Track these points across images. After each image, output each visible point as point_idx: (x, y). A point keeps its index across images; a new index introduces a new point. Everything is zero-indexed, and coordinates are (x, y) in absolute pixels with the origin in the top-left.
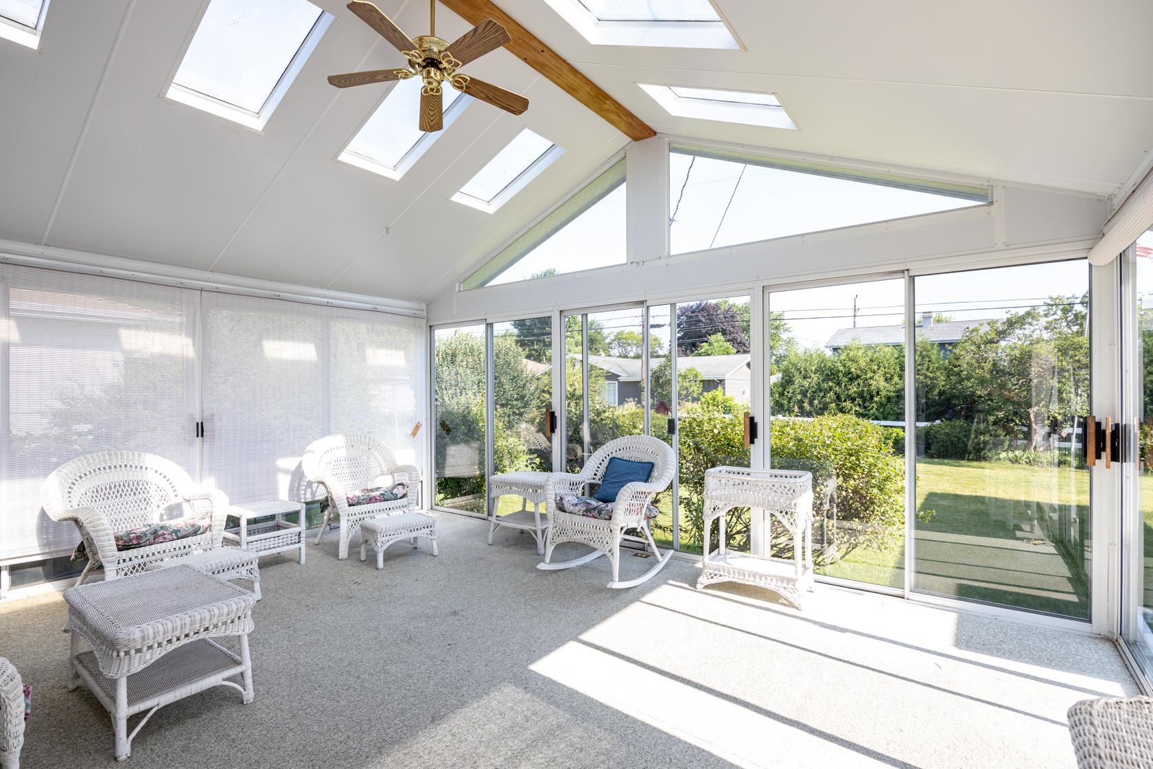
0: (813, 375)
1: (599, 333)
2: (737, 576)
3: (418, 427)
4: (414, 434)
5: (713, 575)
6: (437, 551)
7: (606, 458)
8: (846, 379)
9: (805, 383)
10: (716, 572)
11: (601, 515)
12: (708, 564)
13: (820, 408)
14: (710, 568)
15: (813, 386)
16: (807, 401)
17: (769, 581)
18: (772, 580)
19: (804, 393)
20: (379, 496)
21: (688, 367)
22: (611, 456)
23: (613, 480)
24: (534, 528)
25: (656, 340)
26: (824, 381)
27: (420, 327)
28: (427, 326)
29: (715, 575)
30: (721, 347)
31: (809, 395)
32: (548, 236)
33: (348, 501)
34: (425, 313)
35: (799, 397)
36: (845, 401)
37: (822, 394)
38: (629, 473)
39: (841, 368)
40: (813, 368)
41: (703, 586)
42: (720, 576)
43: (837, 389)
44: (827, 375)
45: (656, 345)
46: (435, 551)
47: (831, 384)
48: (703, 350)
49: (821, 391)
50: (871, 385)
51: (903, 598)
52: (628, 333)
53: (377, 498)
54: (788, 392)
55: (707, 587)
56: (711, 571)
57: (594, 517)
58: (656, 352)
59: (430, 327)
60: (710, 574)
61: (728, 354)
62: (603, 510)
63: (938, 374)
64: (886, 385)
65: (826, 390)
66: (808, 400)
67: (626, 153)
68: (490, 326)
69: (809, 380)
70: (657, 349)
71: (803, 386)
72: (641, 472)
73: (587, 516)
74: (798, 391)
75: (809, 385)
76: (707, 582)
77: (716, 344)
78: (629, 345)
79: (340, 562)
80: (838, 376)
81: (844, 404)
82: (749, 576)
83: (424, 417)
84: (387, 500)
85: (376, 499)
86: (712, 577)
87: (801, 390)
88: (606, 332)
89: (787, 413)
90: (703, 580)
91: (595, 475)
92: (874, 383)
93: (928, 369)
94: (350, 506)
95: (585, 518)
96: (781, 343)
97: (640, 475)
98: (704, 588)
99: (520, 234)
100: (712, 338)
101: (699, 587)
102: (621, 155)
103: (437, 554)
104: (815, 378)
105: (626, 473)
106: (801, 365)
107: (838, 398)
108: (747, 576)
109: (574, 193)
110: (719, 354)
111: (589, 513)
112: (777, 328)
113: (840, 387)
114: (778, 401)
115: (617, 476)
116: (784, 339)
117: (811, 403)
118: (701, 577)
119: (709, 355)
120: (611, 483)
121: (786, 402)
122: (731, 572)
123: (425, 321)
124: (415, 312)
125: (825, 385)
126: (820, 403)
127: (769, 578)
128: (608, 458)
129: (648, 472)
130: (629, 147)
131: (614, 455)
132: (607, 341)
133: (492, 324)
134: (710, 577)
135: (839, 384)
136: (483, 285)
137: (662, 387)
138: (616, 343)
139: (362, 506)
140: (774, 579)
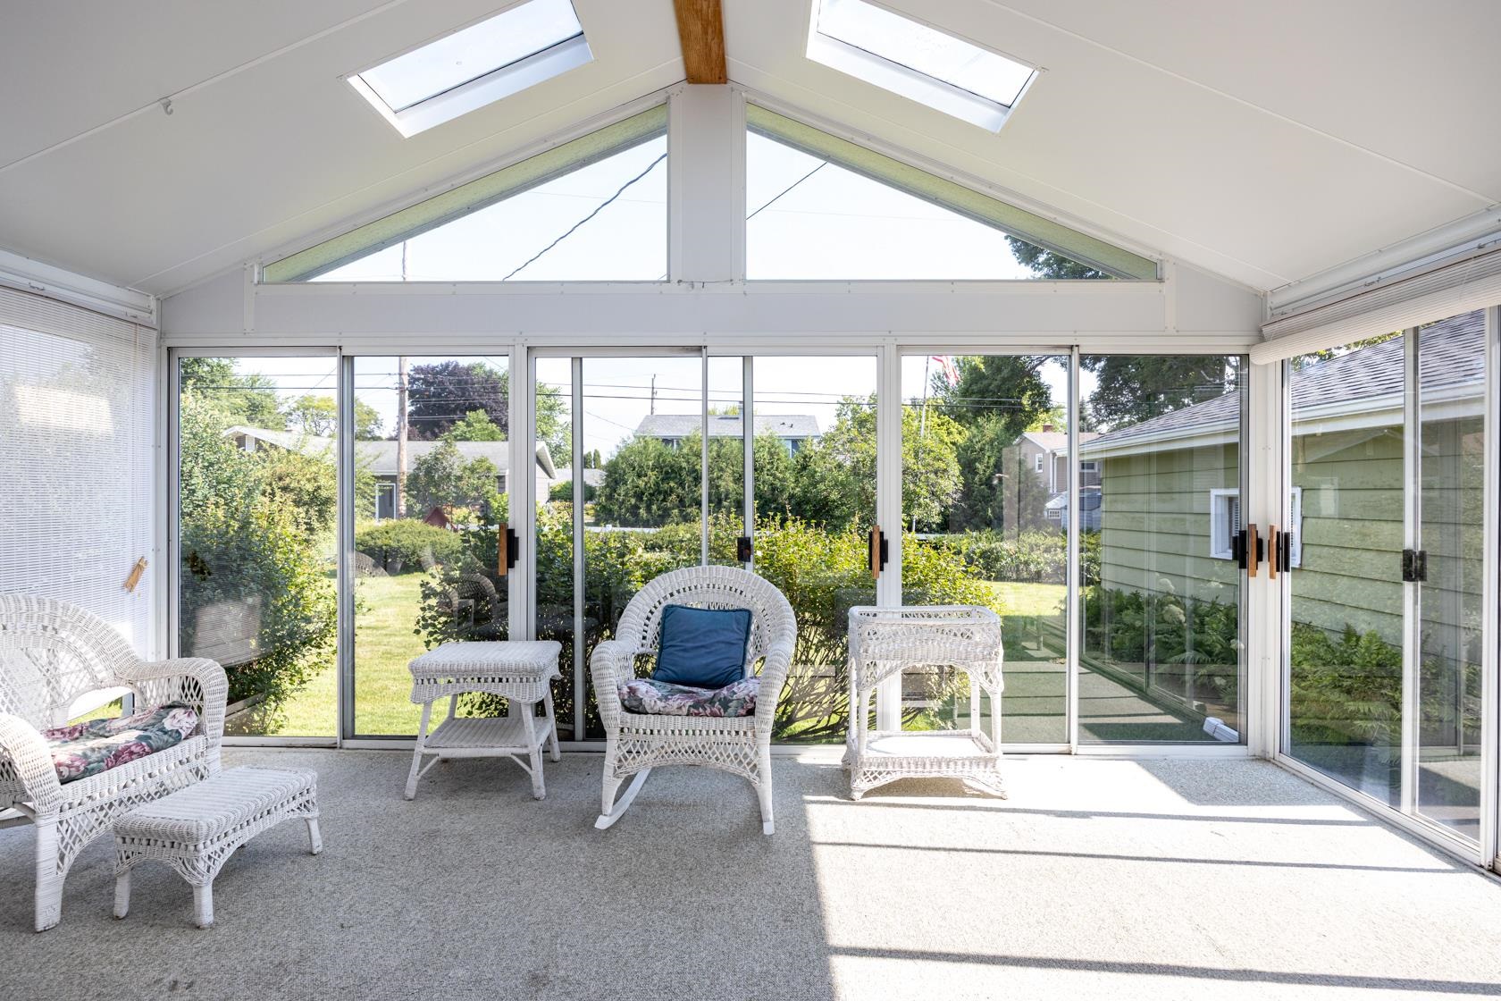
0: (650, 473)
1: (268, 396)
2: (913, 768)
3: (138, 568)
4: (130, 585)
5: (876, 774)
6: (320, 843)
7: (655, 607)
8: (690, 479)
9: (641, 482)
10: (881, 769)
11: (730, 710)
12: (869, 759)
13: (659, 516)
14: (871, 765)
15: (650, 487)
16: (643, 506)
17: (959, 767)
18: (963, 765)
19: (639, 496)
20: (137, 745)
21: (478, 457)
22: (664, 604)
23: (689, 645)
24: (524, 751)
25: (370, 413)
26: (663, 480)
27: (145, 347)
28: (159, 347)
29: (880, 773)
30: (484, 430)
31: (645, 498)
32: (470, 209)
33: (60, 773)
34: (154, 317)
35: (633, 501)
36: (691, 506)
37: (661, 497)
38: (716, 631)
39: (684, 465)
40: (651, 463)
41: (862, 794)
42: (888, 773)
43: (680, 491)
44: (667, 473)
45: (369, 420)
46: (315, 844)
47: (672, 484)
48: (458, 433)
49: (660, 493)
50: (720, 486)
51: (1070, 754)
52: (322, 400)
53: (133, 748)
54: (619, 495)
55: (867, 794)
56: (873, 769)
57: (714, 715)
58: (369, 432)
59: (169, 349)
60: (872, 774)
61: (493, 439)
62: (731, 701)
63: (788, 475)
64: (735, 487)
65: (666, 492)
66: (645, 505)
67: (669, 98)
68: (347, 361)
69: (645, 479)
70: (372, 427)
71: (637, 487)
72: (735, 626)
73: (696, 715)
74: (631, 493)
75: (646, 485)
76: (867, 786)
77: (477, 426)
78: (323, 418)
79: (47, 938)
80: (680, 475)
81: (689, 510)
82: (932, 765)
83: (151, 545)
84: (158, 750)
85: (132, 753)
86: (875, 778)
87: (635, 492)
88: (281, 395)
89: (618, 522)
90: (861, 785)
91: (644, 638)
92: (724, 483)
93: (777, 468)
94: (63, 782)
95: (693, 719)
96: (555, 428)
97: (733, 631)
98: (863, 797)
99: (431, 192)
100: (470, 415)
101: (857, 796)
102: (661, 98)
103: (320, 849)
104: (653, 476)
105: (710, 631)
106: (634, 459)
107: (682, 501)
108: (928, 766)
109: (558, 141)
110: (481, 440)
111: (701, 710)
112: (551, 408)
113: (684, 489)
114: (604, 507)
115: (693, 638)
116: (560, 423)
117: (648, 509)
118: (858, 781)
119: (468, 440)
120: (685, 650)
121: (616, 507)
122: (905, 765)
123: (154, 334)
124: (134, 312)
125: (665, 486)
126: (658, 510)
127: (960, 763)
128: (660, 608)
129: (746, 626)
130: (676, 89)
131: (670, 601)
132: (284, 409)
133: (351, 358)
134: (871, 777)
135: (681, 484)
136: (303, 277)
137: (437, 485)
138: (301, 414)
139: (96, 777)
140: (967, 763)
